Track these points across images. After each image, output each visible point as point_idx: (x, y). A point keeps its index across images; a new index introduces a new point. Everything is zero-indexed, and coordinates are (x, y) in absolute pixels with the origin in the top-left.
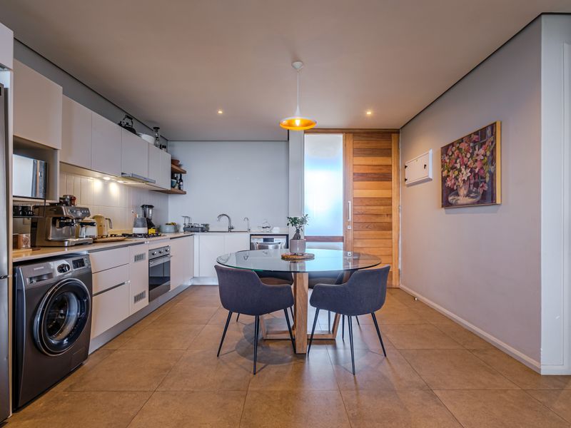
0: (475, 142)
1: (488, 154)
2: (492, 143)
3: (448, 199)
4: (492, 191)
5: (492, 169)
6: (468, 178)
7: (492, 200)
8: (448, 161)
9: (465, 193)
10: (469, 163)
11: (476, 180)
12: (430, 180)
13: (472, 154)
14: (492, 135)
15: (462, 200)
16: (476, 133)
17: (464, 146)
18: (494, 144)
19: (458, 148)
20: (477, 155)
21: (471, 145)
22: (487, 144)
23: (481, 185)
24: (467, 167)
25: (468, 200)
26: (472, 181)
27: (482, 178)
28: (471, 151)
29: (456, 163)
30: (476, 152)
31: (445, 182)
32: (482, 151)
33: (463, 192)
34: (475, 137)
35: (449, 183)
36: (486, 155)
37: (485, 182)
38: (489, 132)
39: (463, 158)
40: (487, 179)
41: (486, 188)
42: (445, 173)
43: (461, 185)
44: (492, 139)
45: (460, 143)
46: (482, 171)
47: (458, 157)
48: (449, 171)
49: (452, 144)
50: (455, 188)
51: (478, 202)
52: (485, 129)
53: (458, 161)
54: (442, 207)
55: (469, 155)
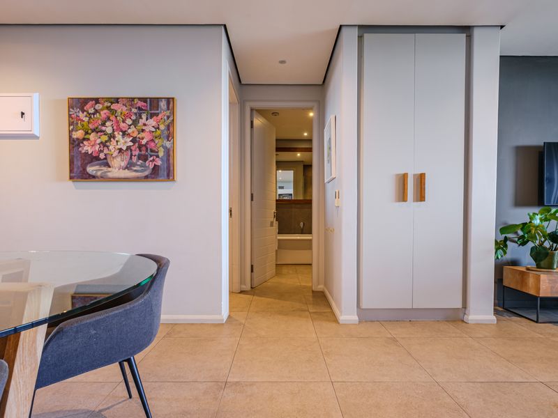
0: (139, 109)
1: (162, 127)
2: (168, 117)
3: (85, 169)
4: (168, 168)
5: (168, 144)
6: (129, 148)
7: (168, 176)
8: (86, 119)
9: (123, 164)
10: (130, 131)
11: (143, 152)
12: (34, 137)
13: (135, 123)
14: (168, 109)
15: (115, 172)
16: (144, 100)
17: (118, 107)
18: (171, 119)
19: (108, 108)
20: (145, 125)
21: (134, 110)
22: (160, 116)
23: (152, 159)
24: (124, 133)
25: (127, 174)
26: (137, 153)
27: (152, 151)
28: (134, 117)
29: (104, 124)
30: (143, 120)
31: (78, 145)
32: (152, 122)
33: (118, 162)
34: (140, 104)
35: (87, 148)
36: (158, 128)
37: (158, 156)
38: (163, 104)
39: (118, 122)
40: (161, 154)
41: (159, 163)
42: (78, 134)
43: (115, 154)
44: (168, 113)
45: (112, 103)
46: (153, 144)
47: (109, 119)
48: (87, 133)
49: (97, 101)
50: (102, 156)
51: (146, 177)
52: (158, 99)
53: (108, 124)
54: (71, 178)
55: (129, 122)
